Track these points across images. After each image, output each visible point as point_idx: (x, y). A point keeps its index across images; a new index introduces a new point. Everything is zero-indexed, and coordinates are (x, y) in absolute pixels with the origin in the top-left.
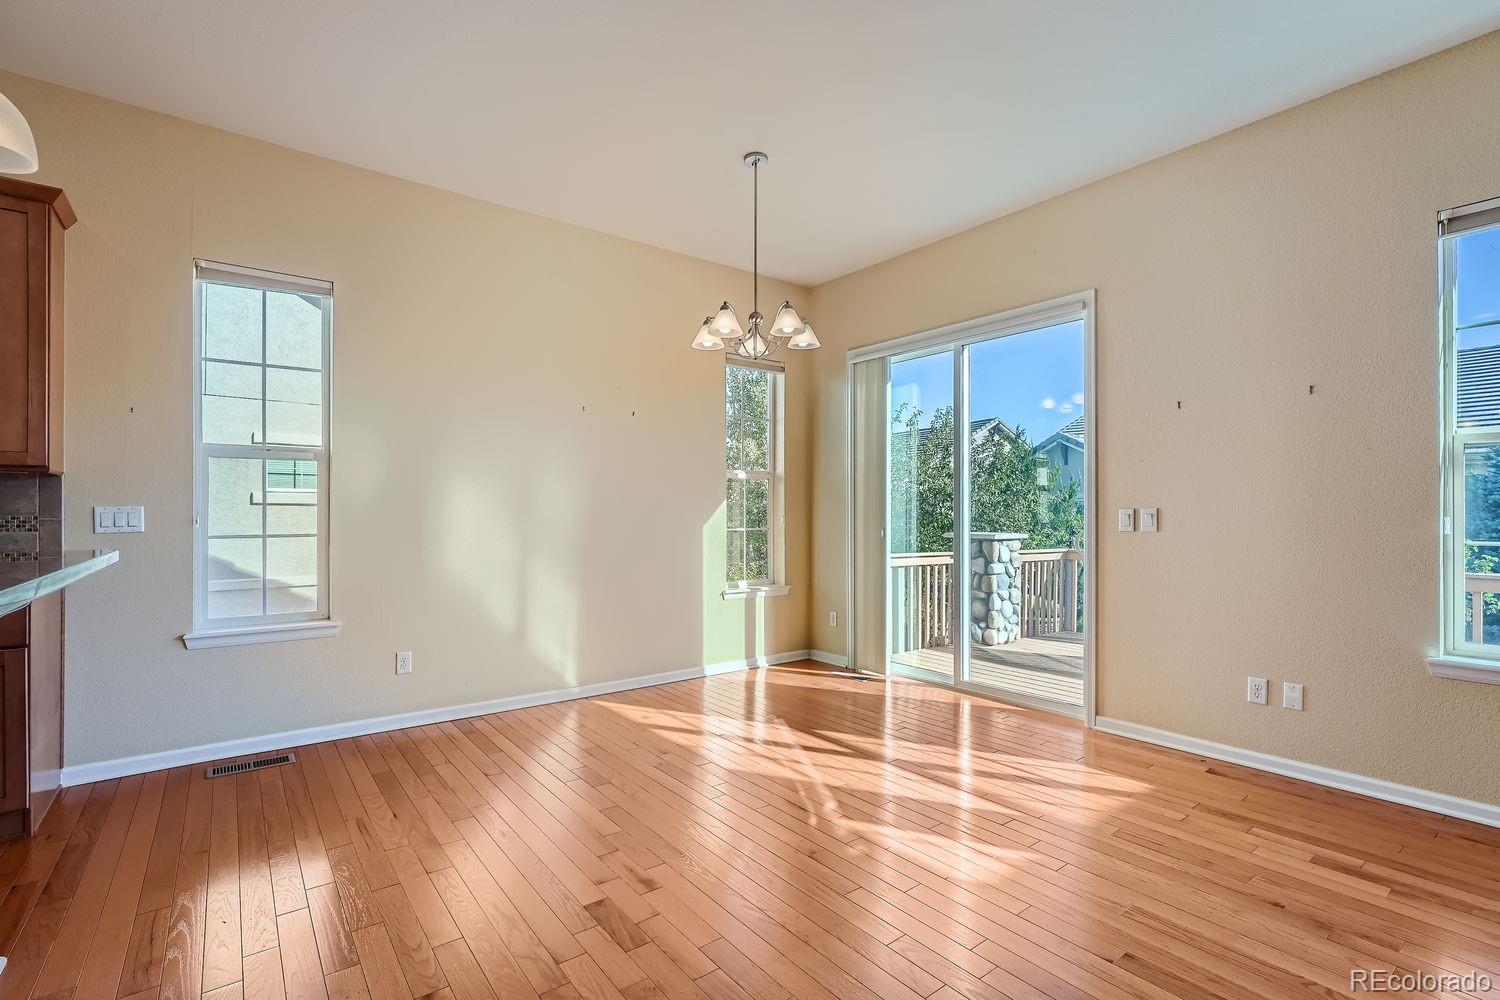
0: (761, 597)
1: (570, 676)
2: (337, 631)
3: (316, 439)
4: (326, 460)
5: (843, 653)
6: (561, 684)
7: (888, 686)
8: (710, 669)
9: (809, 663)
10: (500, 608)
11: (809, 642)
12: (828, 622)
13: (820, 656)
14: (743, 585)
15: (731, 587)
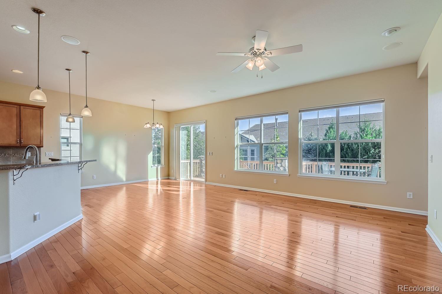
0: (159, 168)
1: (124, 179)
2: (83, 172)
3: (79, 141)
4: (81, 144)
5: (174, 177)
6: (123, 181)
7: (181, 181)
8: (149, 180)
9: (168, 179)
10: (112, 167)
11: (169, 176)
12: (172, 172)
13: (170, 178)
14: (156, 165)
15: (154, 165)
